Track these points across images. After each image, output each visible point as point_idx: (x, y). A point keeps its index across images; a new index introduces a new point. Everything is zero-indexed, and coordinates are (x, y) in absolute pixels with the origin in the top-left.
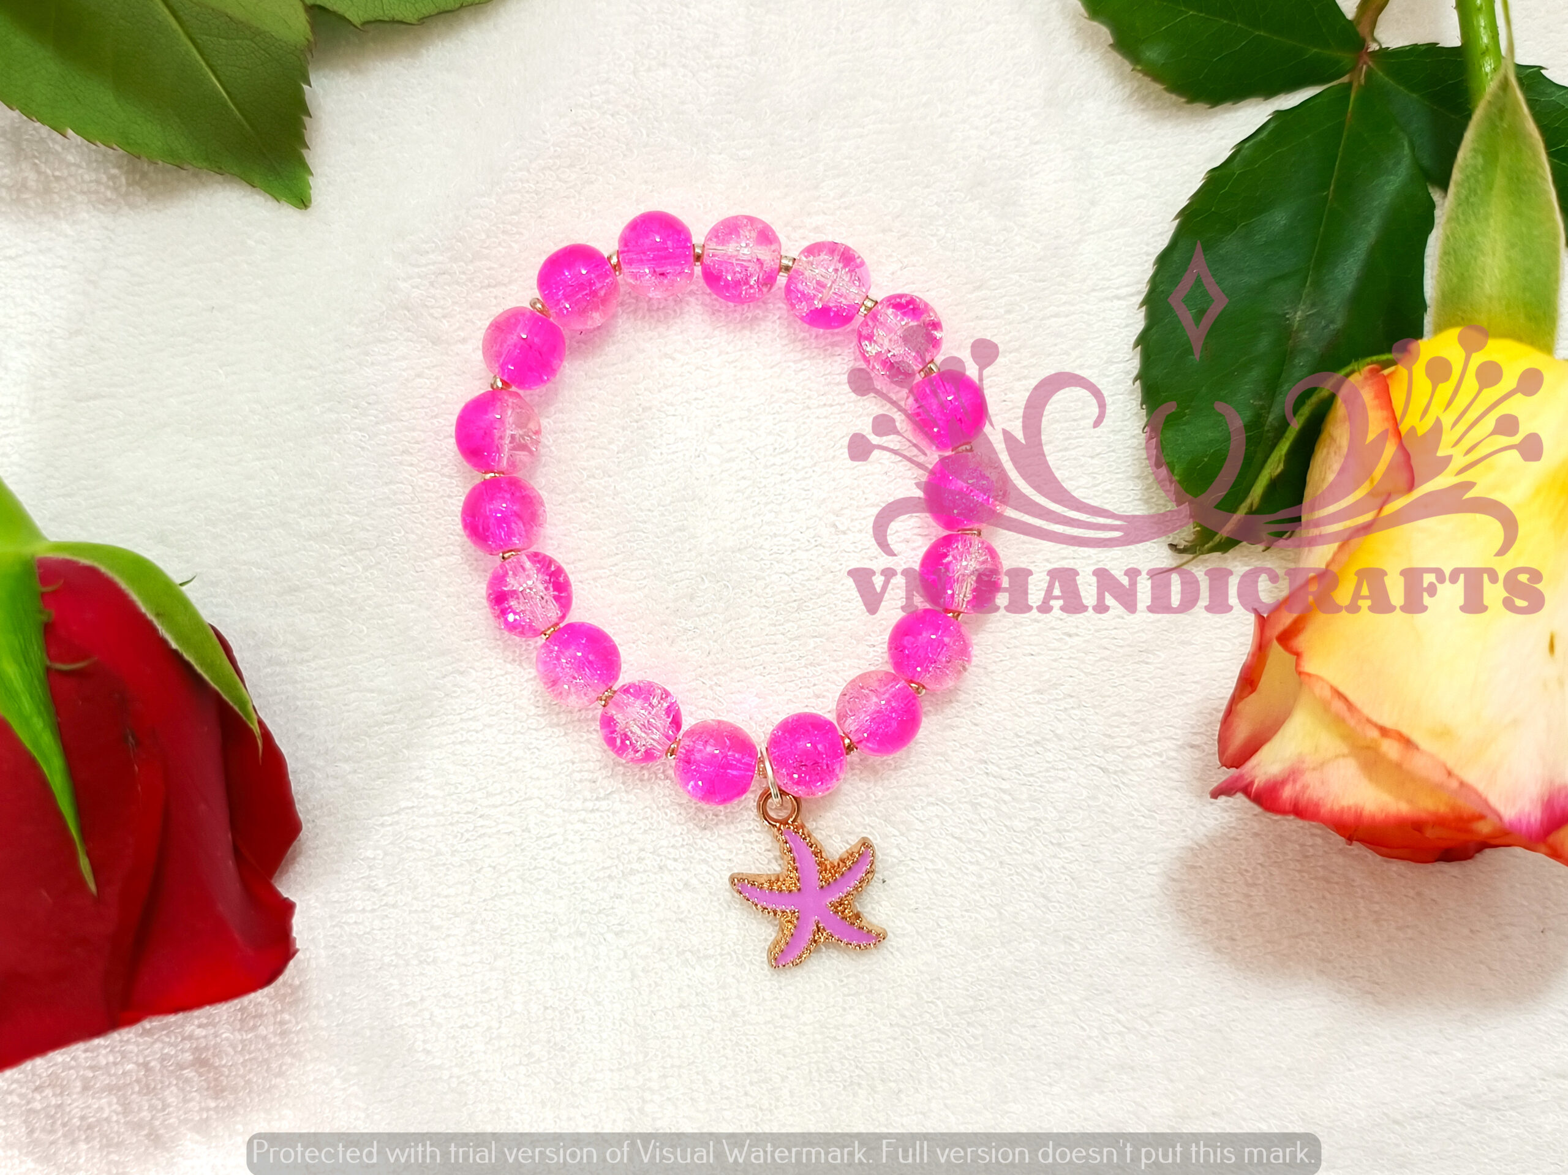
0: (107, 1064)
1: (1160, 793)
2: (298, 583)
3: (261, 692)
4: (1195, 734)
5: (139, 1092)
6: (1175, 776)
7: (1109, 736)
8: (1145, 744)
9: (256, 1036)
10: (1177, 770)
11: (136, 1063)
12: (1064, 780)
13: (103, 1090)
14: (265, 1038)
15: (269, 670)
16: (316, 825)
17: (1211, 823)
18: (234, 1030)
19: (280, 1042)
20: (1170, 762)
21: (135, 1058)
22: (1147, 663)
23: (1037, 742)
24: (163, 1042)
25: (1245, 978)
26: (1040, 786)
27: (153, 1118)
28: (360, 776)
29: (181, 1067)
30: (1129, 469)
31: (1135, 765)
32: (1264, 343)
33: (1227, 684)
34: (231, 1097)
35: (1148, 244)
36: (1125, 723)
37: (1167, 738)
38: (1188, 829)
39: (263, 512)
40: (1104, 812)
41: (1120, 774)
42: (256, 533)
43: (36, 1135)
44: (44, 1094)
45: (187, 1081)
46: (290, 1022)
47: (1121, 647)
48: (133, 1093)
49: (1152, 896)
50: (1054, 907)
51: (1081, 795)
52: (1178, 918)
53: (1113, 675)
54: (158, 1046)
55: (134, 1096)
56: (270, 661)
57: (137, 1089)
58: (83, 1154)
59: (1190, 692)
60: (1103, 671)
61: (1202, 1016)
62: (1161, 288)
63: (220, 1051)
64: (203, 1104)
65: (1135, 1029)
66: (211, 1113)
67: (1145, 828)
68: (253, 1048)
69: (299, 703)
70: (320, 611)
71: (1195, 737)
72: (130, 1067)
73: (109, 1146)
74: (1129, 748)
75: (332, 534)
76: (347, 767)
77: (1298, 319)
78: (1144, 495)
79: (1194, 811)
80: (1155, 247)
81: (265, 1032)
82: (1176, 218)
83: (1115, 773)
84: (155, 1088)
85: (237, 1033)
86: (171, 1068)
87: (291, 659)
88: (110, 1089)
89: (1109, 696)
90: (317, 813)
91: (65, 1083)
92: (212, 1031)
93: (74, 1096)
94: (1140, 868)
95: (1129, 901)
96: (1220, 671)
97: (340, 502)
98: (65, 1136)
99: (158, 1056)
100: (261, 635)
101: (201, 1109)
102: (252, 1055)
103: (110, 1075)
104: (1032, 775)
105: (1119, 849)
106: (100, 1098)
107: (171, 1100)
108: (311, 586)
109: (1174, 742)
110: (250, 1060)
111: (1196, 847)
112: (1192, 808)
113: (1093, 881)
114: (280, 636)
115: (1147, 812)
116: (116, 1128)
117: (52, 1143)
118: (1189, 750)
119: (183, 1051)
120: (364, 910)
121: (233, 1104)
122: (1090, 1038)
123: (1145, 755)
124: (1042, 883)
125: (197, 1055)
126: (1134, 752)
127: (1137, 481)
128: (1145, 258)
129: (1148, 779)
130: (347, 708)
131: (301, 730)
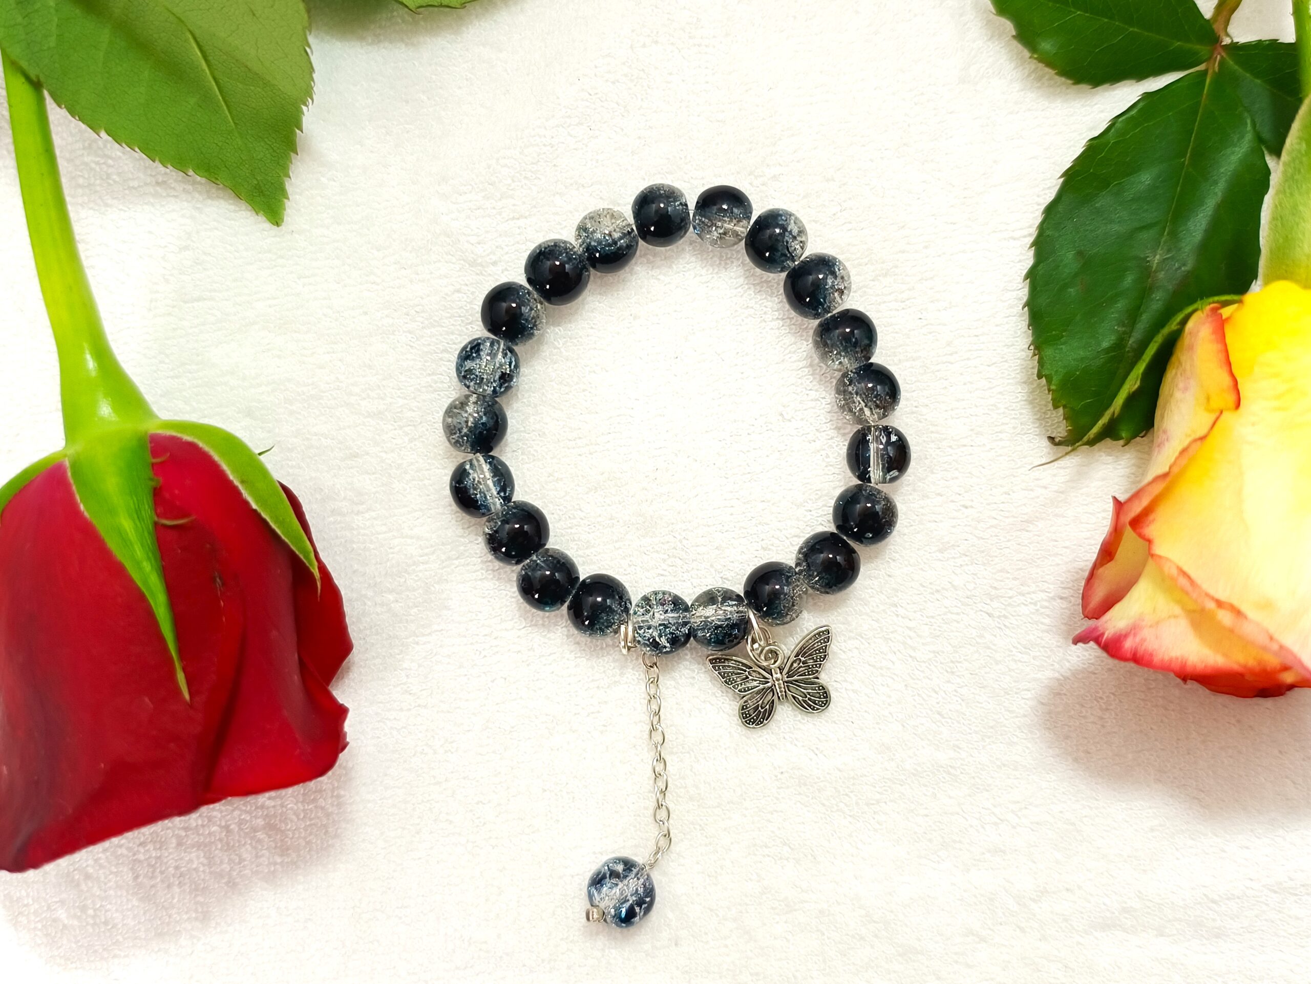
0: (197, 826)
1: (1034, 635)
2: (357, 451)
3: (326, 537)
4: (1064, 588)
5: (221, 850)
6: (1047, 621)
7: (995, 588)
8: (1023, 595)
9: (316, 807)
10: (1048, 616)
11: (220, 826)
12: (958, 622)
13: (193, 846)
14: (322, 808)
15: (332, 519)
16: (366, 642)
17: (1074, 660)
18: (297, 802)
19: (336, 812)
20: (1043, 610)
21: (218, 823)
22: (1027, 531)
23: (938, 591)
24: (240, 810)
25: (1096, 783)
26: (939, 626)
27: (232, 869)
28: (401, 604)
29: (255, 830)
30: (1018, 376)
31: (1015, 611)
32: (1129, 280)
33: (1091, 549)
34: (294, 855)
35: (1038, 196)
36: (1008, 578)
37: (1042, 591)
38: (1055, 664)
39: (331, 395)
40: (989, 648)
41: (1003, 619)
42: (325, 411)
43: (140, 880)
44: (147, 848)
45: (259, 841)
46: (344, 796)
47: (1007, 517)
48: (216, 849)
49: (1025, 716)
50: (948, 723)
51: (972, 634)
52: (1045, 734)
53: (1000, 540)
54: (236, 813)
55: (217, 852)
56: (333, 511)
57: (219, 846)
58: (177, 896)
59: (1061, 555)
60: (991, 536)
61: (1061, 812)
62: (1048, 233)
63: (285, 818)
64: (271, 860)
65: (1007, 820)
66: (278, 866)
67: (1021, 662)
68: (313, 816)
69: (355, 546)
70: (373, 474)
71: (1064, 591)
72: (214, 829)
73: (196, 890)
74: (1010, 598)
75: (386, 413)
76: (391, 597)
77: (1156, 261)
78: (1029, 397)
79: (1061, 650)
80: (1045, 199)
81: (323, 805)
82: (1061, 177)
83: (999, 617)
84: (233, 846)
85: (300, 805)
86: (247, 831)
87: (350, 511)
88: (198, 846)
89: (996, 557)
90: (368, 632)
91: (163, 840)
92: (279, 803)
93: (170, 851)
94: (1016, 693)
95: (1006, 719)
96: (1085, 539)
97: (393, 388)
98: (162, 881)
99: (236, 821)
100: (327, 491)
101: (270, 864)
102: (313, 822)
103: (198, 834)
104: (933, 617)
105: (1000, 677)
106: (190, 853)
107: (245, 855)
108: (368, 454)
109: (1047, 594)
110: (310, 825)
111: (1061, 678)
112: (1059, 647)
113: (978, 702)
114: (342, 492)
115: (1024, 650)
116: (202, 877)
117: (152, 886)
118: (1059, 601)
119: (256, 817)
120: (401, 710)
121: (295, 860)
122: (971, 826)
123: (1024, 604)
124: (938, 703)
125: (267, 820)
126: (1015, 602)
127: (1024, 385)
128: (1036, 207)
129: (1025, 623)
130: (392, 550)
131: (356, 567)
